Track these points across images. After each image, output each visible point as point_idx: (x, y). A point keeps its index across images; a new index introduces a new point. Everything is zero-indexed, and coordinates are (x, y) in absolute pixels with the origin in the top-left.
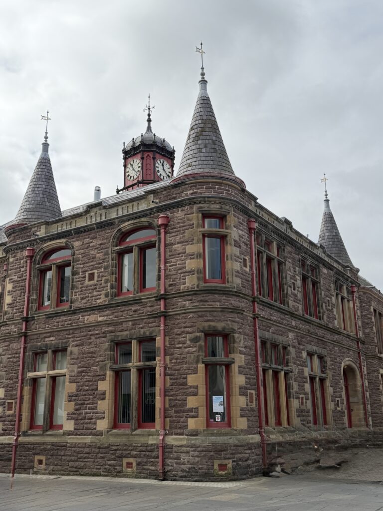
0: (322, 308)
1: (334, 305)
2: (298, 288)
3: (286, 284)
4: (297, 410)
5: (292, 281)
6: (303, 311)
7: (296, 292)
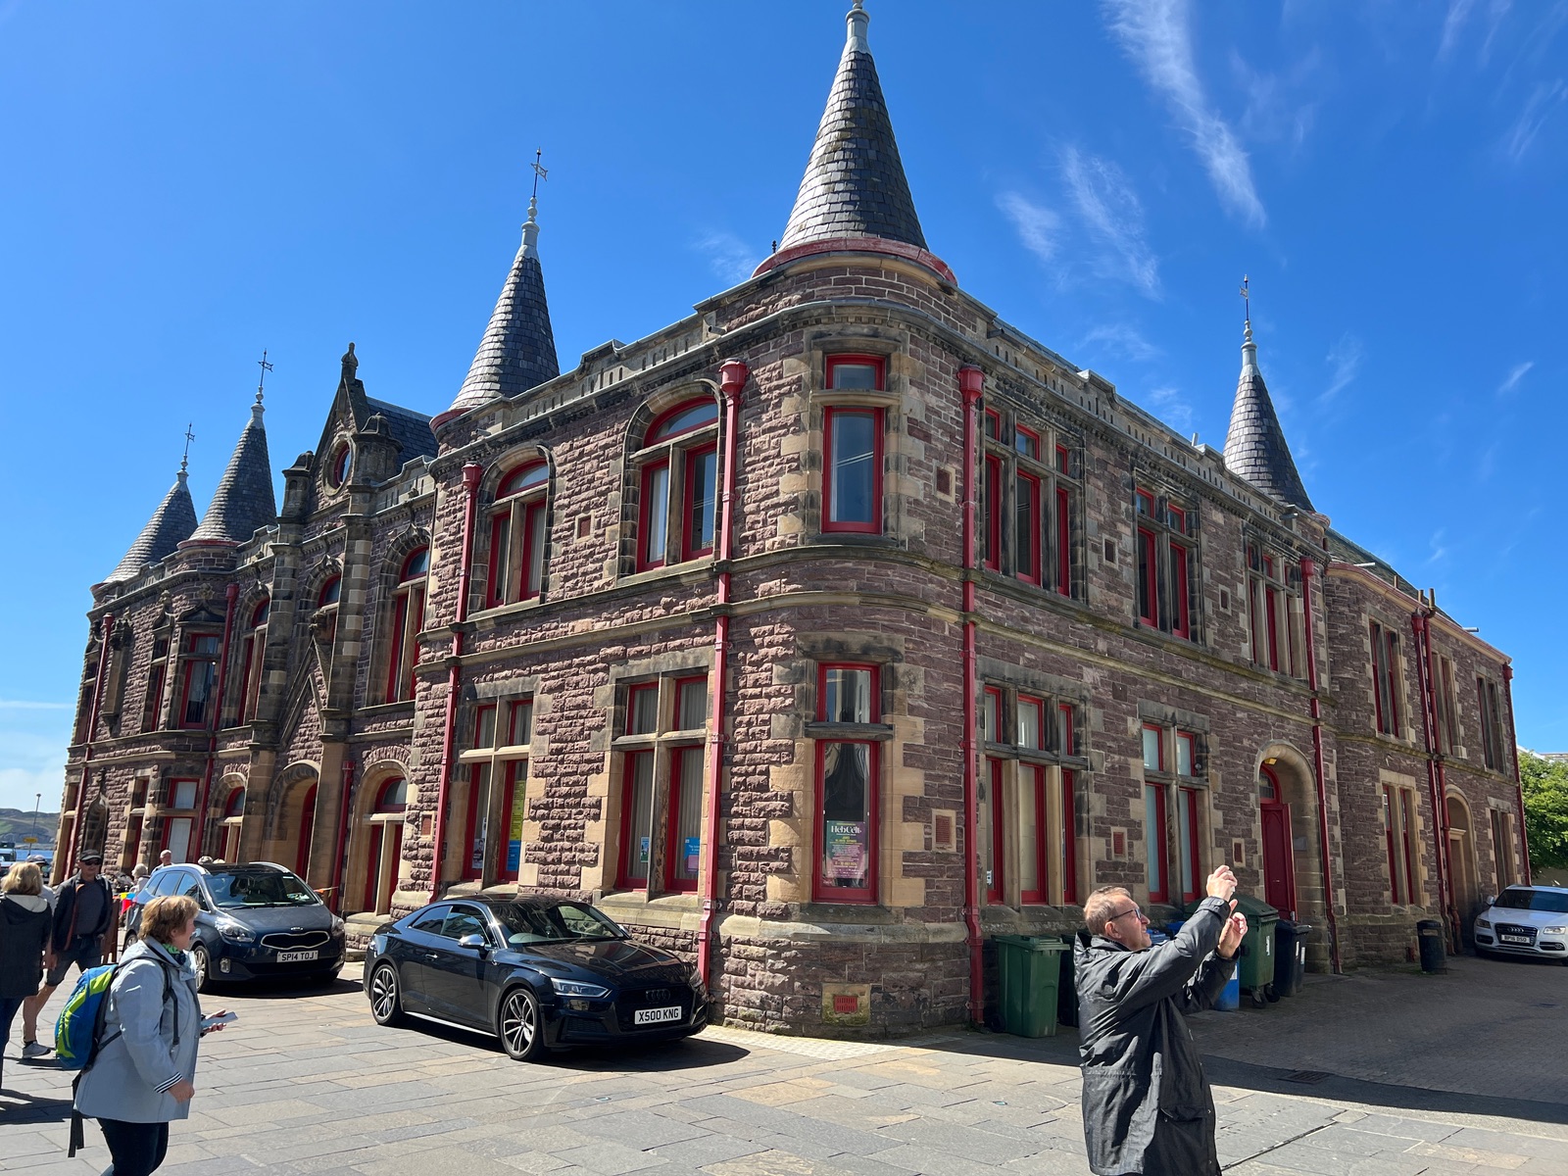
0: (1203, 610)
1: (1242, 604)
2: (1125, 554)
3: (1083, 543)
4: (1098, 863)
5: (1105, 536)
6: (1135, 614)
7: (1116, 566)
